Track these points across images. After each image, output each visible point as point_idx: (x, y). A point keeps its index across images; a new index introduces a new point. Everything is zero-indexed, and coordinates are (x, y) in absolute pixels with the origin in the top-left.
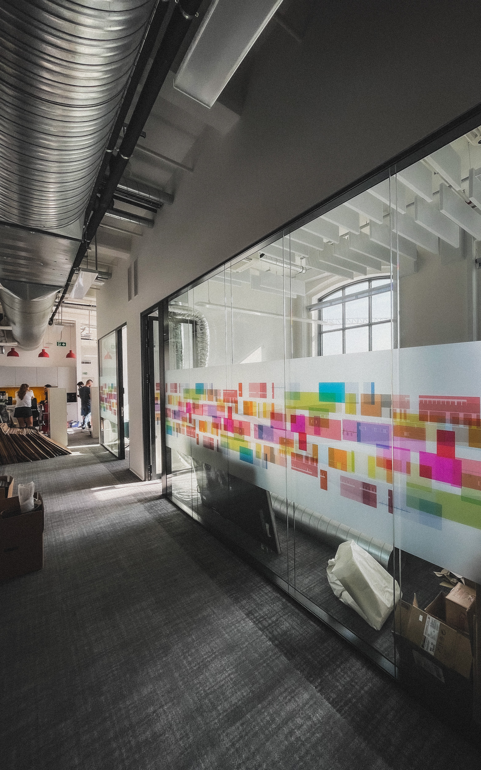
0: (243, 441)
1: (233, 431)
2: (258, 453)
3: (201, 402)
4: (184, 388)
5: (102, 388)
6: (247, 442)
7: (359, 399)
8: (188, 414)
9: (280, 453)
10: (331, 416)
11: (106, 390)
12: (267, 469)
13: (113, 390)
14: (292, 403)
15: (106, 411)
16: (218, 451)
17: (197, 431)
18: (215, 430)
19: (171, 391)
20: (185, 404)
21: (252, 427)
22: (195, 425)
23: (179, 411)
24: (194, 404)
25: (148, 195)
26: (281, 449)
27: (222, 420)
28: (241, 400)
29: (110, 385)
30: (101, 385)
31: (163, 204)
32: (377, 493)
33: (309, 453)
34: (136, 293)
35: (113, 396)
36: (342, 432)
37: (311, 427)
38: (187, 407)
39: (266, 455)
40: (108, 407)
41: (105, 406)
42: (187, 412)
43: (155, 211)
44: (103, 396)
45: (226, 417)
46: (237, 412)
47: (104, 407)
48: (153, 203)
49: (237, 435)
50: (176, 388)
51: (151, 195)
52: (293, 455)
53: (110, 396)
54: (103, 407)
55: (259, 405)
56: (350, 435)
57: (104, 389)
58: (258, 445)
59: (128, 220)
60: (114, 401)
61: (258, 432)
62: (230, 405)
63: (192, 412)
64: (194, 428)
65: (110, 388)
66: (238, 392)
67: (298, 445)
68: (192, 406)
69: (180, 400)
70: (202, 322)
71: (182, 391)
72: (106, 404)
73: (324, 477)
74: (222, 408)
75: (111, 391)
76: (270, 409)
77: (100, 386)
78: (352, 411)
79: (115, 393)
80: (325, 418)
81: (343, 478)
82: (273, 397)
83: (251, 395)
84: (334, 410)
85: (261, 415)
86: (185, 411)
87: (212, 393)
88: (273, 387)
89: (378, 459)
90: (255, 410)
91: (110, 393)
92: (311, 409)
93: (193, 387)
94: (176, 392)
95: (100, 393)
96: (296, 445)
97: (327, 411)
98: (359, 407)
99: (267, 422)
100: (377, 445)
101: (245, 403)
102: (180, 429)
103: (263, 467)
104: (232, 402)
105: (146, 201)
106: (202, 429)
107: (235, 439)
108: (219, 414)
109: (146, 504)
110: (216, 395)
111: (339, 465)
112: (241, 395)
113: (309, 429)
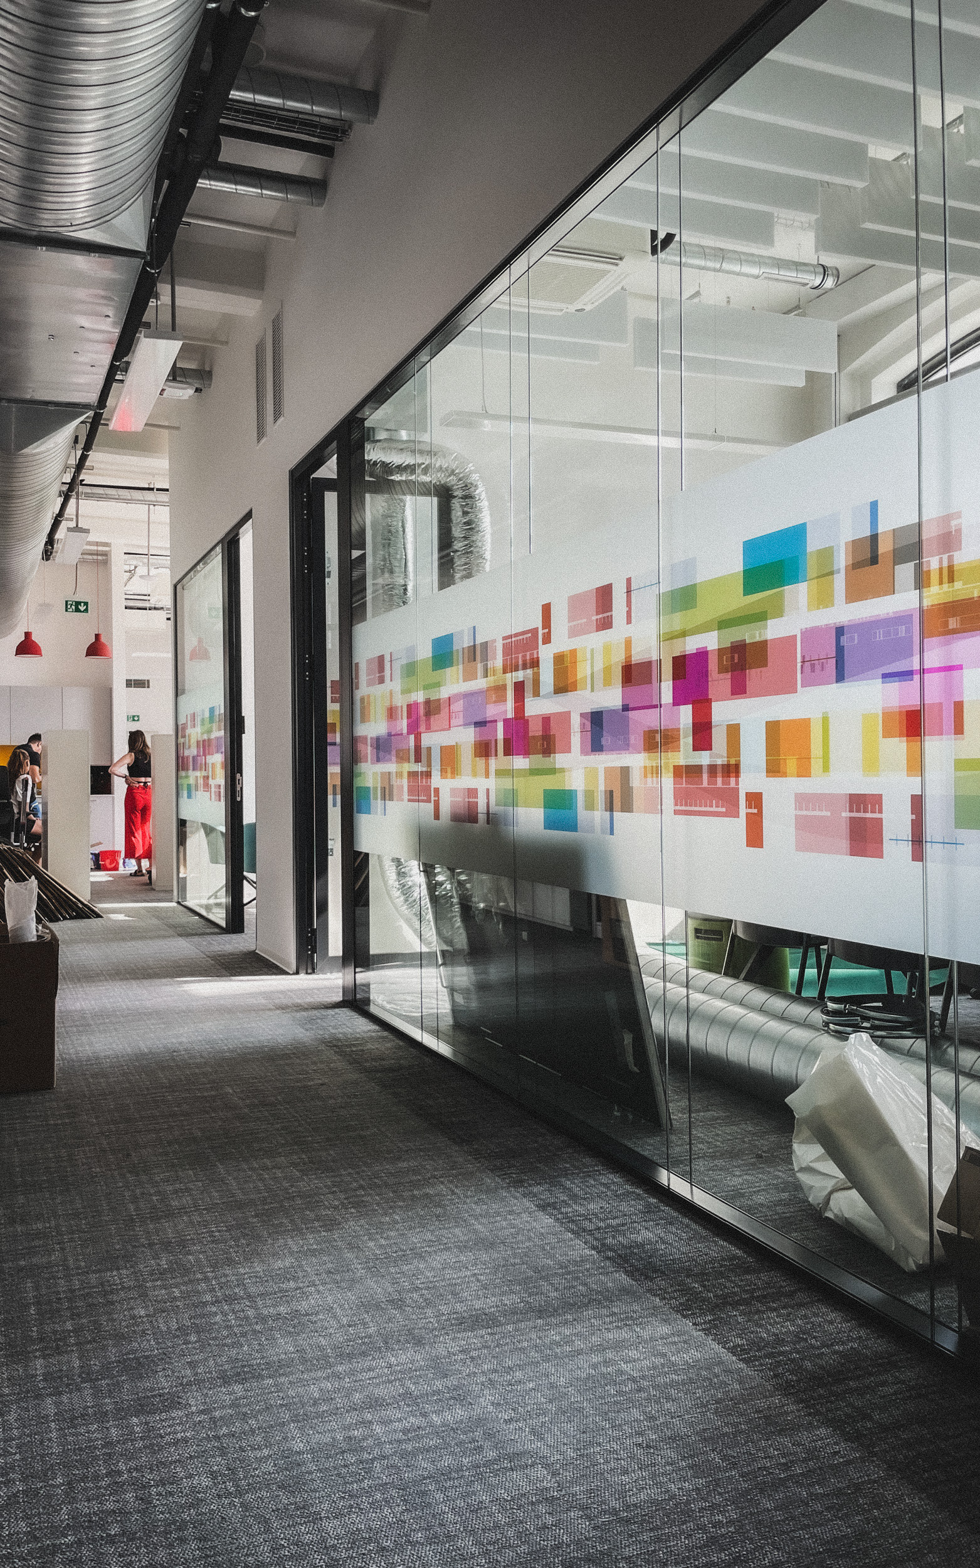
0: (553, 771)
1: (526, 753)
2: (589, 795)
3: (444, 693)
4: (404, 662)
5: (184, 728)
6: (562, 770)
7: (842, 560)
8: (412, 737)
9: (646, 776)
10: (774, 630)
11: (195, 733)
12: (612, 833)
13: (215, 726)
14: (678, 621)
15: (193, 796)
16: (488, 823)
17: (436, 781)
18: (481, 762)
19: (370, 684)
20: (405, 709)
21: (576, 722)
22: (429, 765)
23: (390, 735)
24: (428, 702)
25: (307, 107)
26: (649, 764)
27: (500, 726)
28: (546, 654)
29: (207, 715)
30: (182, 720)
31: (350, 127)
32: (884, 816)
33: (717, 755)
34: (278, 414)
35: (214, 743)
36: (799, 665)
37: (722, 676)
38: (409, 716)
39: (611, 792)
40: (201, 781)
41: (192, 781)
42: (409, 733)
43: (326, 151)
44: (187, 753)
45: (510, 715)
46: (536, 693)
47: (189, 786)
48: (324, 127)
49: (537, 760)
50: (381, 668)
51: (316, 106)
52: (678, 771)
53: (205, 746)
54: (185, 787)
55: (592, 655)
56: (818, 667)
57: (188, 732)
58: (591, 773)
59: (254, 190)
60: (217, 759)
61: (589, 734)
62: (520, 675)
63: (422, 728)
64: (428, 774)
65: (207, 725)
66: (541, 632)
67: (690, 740)
68: (422, 711)
69: (391, 702)
70: (466, 487)
71: (397, 673)
72: (193, 776)
73: (755, 811)
74: (500, 689)
75: (210, 731)
76: (619, 658)
77: (180, 723)
78: (824, 599)
79: (219, 733)
80: (758, 639)
81: (802, 800)
82: (629, 621)
83: (574, 633)
84: (779, 612)
85: (599, 682)
86: (405, 731)
87: (477, 653)
88: (629, 592)
89: (887, 715)
90: (583, 671)
91: (205, 737)
92: (723, 624)
93: (425, 652)
94: (381, 680)
95: (177, 745)
96: (687, 741)
97: (760, 617)
98: (839, 582)
99: (611, 698)
100: (886, 676)
101: (559, 659)
102: (391, 787)
103: (603, 832)
104: (525, 667)
105: (306, 124)
106: (449, 770)
107: (534, 772)
108: (492, 711)
109: (298, 1015)
110: (485, 659)
111: (791, 764)
112: (547, 639)
113: (718, 682)
